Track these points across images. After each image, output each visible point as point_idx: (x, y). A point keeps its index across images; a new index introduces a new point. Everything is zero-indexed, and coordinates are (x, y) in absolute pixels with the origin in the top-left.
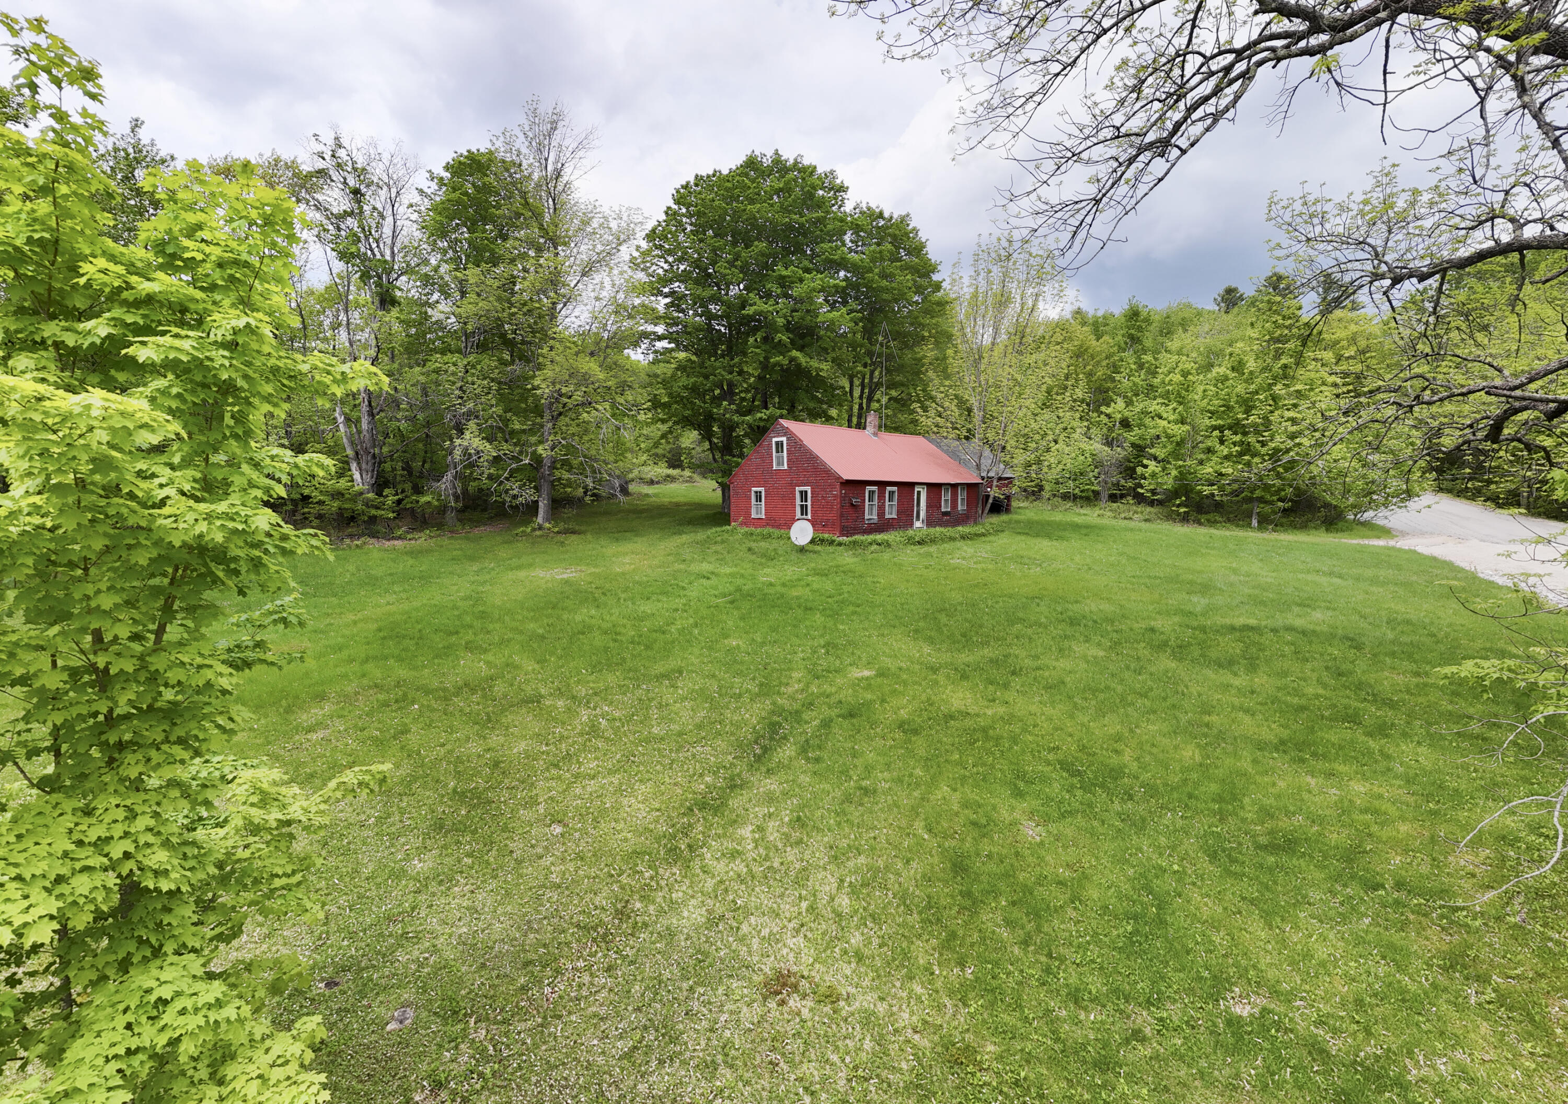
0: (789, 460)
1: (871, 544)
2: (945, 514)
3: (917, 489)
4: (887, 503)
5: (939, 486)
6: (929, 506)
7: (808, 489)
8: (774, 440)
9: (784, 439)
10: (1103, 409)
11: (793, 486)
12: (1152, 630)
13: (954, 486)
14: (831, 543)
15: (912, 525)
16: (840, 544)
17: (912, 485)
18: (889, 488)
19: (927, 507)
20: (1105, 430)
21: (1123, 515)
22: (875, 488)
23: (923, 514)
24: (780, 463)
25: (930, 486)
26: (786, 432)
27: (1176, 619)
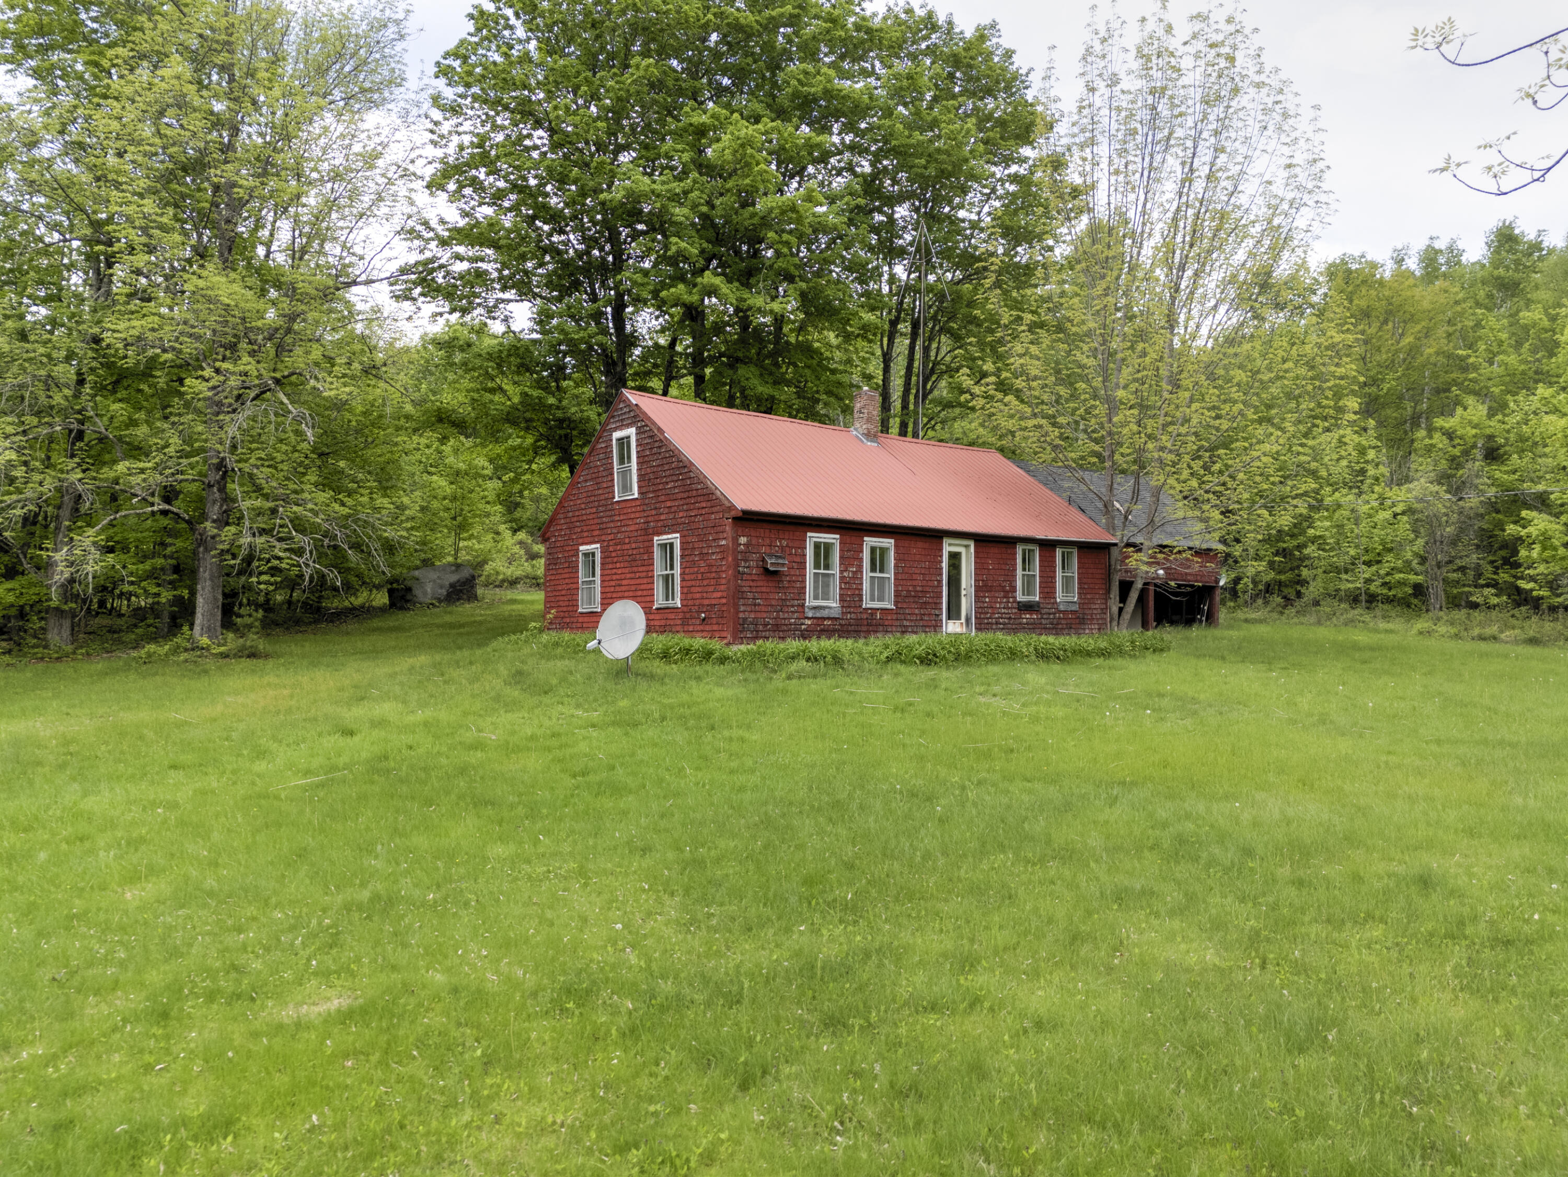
0: (641, 478)
1: (793, 658)
2: (1028, 607)
3: (948, 547)
4: (867, 574)
5: (1009, 542)
6: (981, 589)
7: (675, 538)
8: (617, 435)
9: (632, 431)
10: (1439, 422)
11: (648, 533)
12: (1425, 882)
13: (1048, 546)
14: (707, 655)
15: (936, 626)
16: (723, 660)
17: (935, 536)
18: (870, 541)
19: (978, 589)
20: (1444, 464)
21: (1476, 631)
22: (832, 538)
23: (966, 604)
24: (626, 488)
25: (982, 540)
26: (637, 417)
27: (1517, 852)
